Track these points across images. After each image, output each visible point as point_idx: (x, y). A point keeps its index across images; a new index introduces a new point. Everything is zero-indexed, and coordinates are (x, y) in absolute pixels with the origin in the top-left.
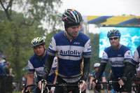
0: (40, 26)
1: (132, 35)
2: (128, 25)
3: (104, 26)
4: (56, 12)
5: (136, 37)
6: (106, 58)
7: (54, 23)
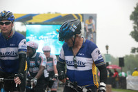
2: (54, 23)
3: (30, 24)
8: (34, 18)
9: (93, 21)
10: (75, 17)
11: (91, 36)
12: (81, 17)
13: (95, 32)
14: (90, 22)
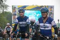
1: (37, 14)
2: (35, 9)
4: (4, 4)
5: (38, 14)
6: (17, 22)
7: (3, 8)
8: (26, 7)
9: (52, 9)
11: (52, 15)
12: (47, 7)
13: (53, 14)
14: (51, 9)
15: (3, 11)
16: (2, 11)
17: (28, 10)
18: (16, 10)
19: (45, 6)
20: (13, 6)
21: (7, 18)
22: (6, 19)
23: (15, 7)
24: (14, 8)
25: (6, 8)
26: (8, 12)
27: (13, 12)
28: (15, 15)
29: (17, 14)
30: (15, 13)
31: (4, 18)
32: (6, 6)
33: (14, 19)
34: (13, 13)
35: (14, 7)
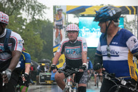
0: (19, 16)
3: (83, 16)
7: (33, 12)
10: (129, 9)
15: (33, 18)
16: (30, 17)
17: (89, 16)
18: (63, 15)
19: (129, 7)
20: (55, 7)
21: (41, 34)
22: (39, 36)
23: (61, 10)
24: (58, 12)
25: (39, 11)
26: (43, 19)
27: (54, 20)
28: (60, 27)
29: (64, 25)
30: (59, 23)
31: (34, 35)
32: (40, 8)
33: (58, 37)
34: (55, 23)
35: (57, 9)
